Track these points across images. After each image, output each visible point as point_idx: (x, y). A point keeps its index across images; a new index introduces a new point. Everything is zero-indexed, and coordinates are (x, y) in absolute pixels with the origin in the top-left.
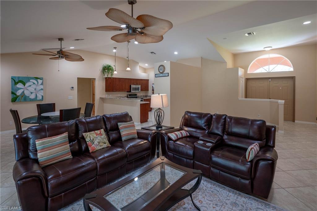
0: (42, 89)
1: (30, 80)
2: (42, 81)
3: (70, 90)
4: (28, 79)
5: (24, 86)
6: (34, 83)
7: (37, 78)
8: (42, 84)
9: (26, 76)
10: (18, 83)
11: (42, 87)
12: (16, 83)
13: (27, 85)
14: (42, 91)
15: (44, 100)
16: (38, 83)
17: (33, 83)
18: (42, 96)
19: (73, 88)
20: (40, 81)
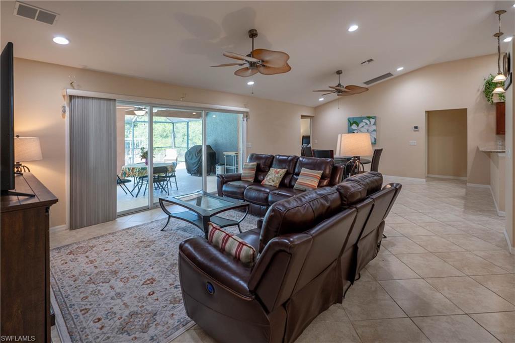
0: (374, 130)
1: (363, 121)
2: (374, 120)
3: (413, 131)
4: (361, 119)
5: (358, 126)
6: (367, 124)
7: (369, 118)
8: (375, 124)
9: (360, 116)
10: (352, 124)
11: (374, 127)
12: (351, 125)
13: (361, 125)
14: (375, 133)
15: (377, 143)
16: (370, 122)
17: (365, 124)
18: (375, 139)
19: (416, 127)
20: (372, 121)
